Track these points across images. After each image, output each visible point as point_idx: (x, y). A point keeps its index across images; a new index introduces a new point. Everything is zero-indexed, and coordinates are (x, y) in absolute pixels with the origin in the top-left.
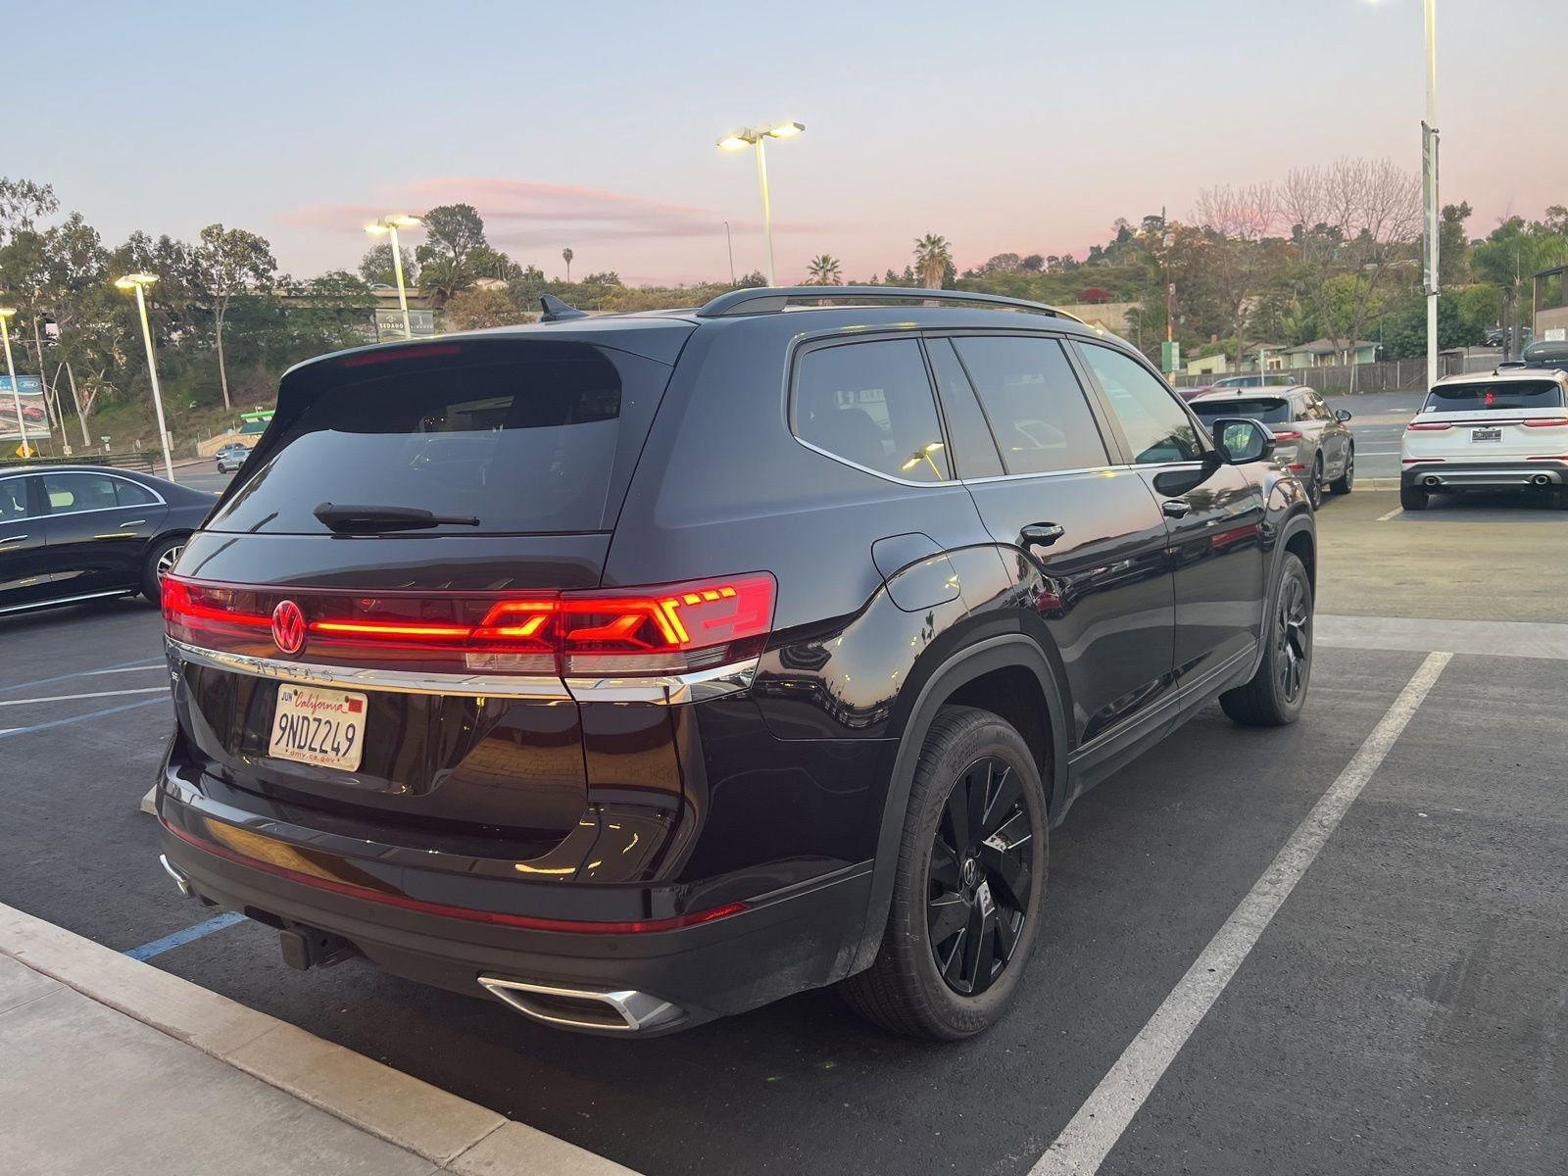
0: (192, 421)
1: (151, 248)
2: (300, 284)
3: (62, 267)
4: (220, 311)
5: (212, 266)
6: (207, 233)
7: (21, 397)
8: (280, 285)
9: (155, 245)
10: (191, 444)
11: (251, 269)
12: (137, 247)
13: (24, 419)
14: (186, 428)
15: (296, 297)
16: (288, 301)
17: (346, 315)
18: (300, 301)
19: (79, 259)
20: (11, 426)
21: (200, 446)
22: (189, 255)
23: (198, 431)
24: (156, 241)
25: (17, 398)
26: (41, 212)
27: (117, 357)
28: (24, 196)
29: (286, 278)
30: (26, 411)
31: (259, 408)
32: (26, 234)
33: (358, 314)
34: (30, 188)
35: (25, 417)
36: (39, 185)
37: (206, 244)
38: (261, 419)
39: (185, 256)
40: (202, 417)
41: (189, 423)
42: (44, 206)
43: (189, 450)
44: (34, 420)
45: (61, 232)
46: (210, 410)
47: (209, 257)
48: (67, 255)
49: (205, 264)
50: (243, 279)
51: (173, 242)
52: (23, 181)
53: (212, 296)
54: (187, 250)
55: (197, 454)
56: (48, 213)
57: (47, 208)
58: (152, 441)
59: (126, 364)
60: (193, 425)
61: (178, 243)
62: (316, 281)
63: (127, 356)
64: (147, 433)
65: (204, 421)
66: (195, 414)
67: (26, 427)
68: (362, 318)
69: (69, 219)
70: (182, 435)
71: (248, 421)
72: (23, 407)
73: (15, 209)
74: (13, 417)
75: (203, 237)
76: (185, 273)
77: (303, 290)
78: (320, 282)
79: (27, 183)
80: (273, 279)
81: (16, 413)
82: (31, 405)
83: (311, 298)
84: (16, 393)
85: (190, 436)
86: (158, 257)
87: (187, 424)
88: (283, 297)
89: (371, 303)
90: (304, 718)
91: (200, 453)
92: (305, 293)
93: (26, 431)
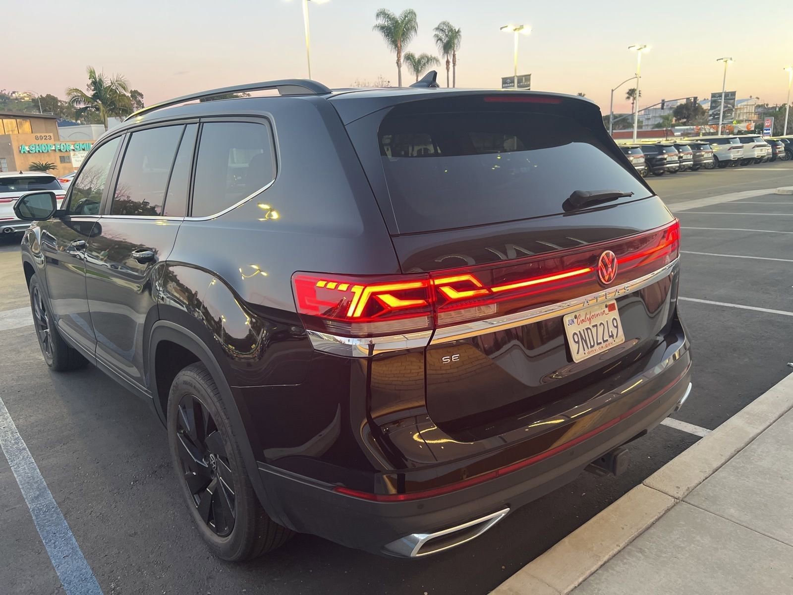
90: (587, 329)
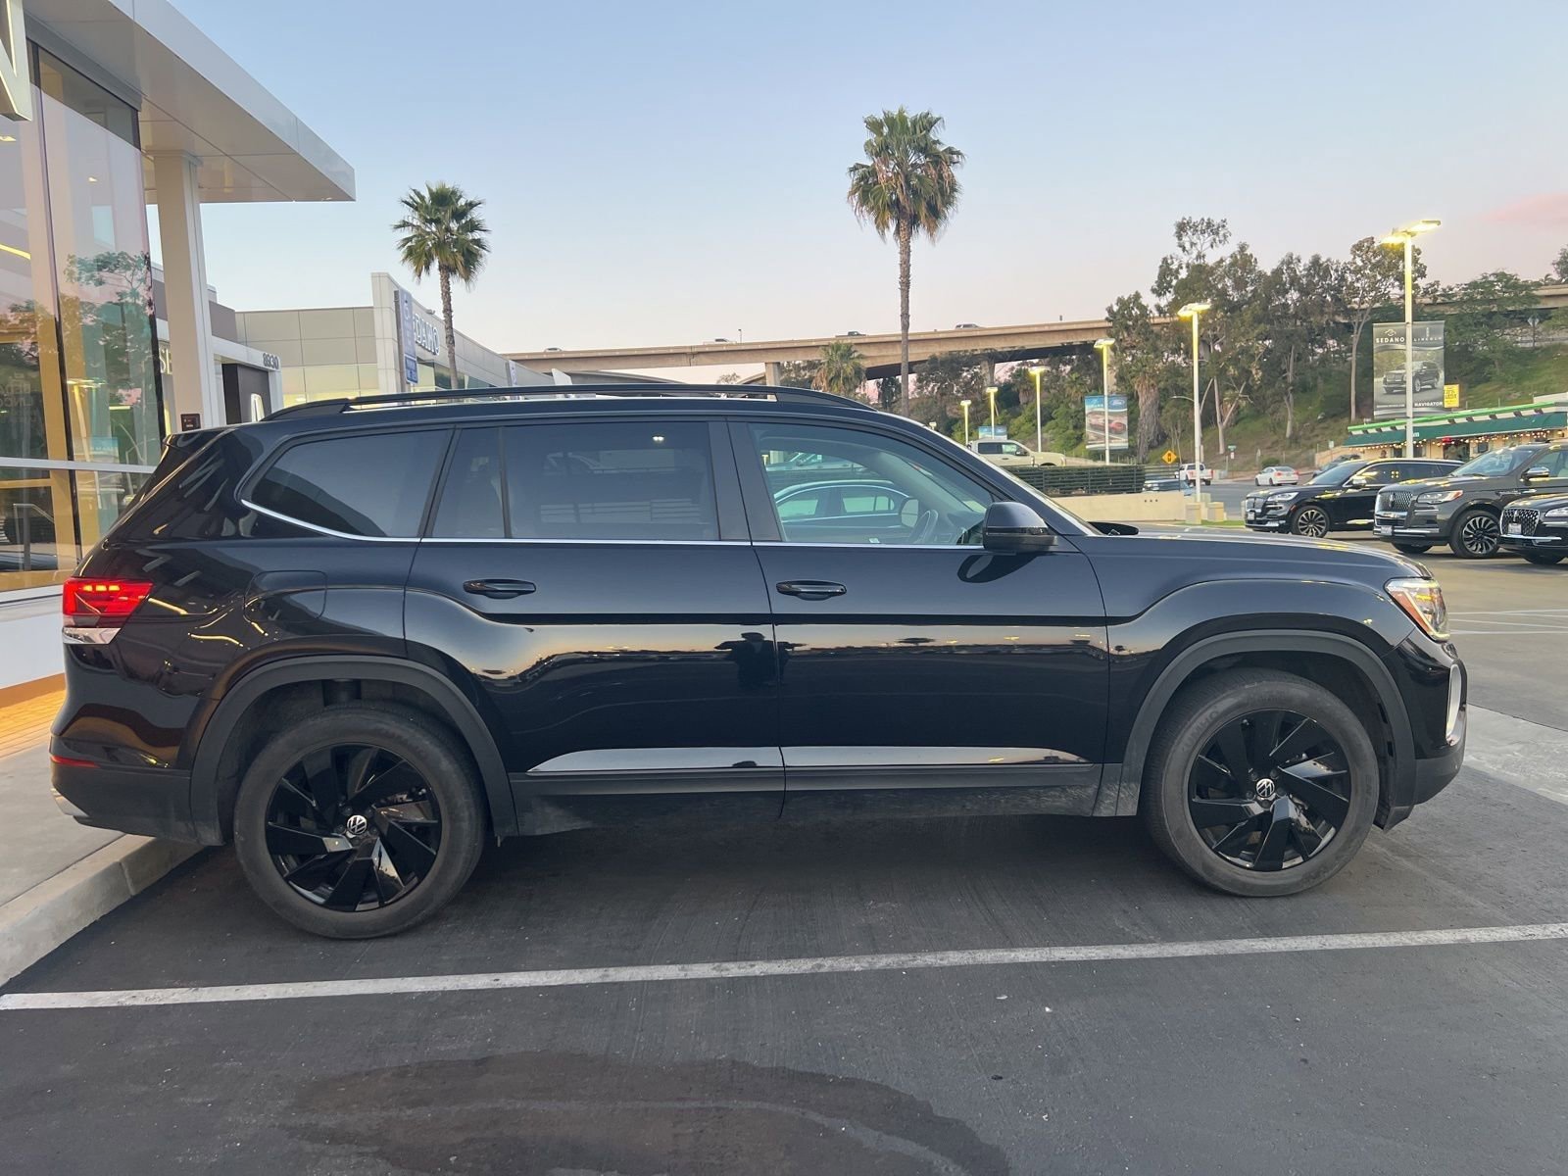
0: (1316, 432)
1: (1300, 269)
2: (1451, 289)
3: (1223, 293)
4: (1359, 324)
5: (1358, 280)
6: (1358, 247)
7: (1110, 414)
8: (1426, 292)
9: (1305, 265)
10: (1311, 454)
11: (1396, 280)
12: (1288, 268)
13: (1110, 431)
14: (1309, 439)
15: (1444, 304)
16: (1435, 309)
17: (1496, 320)
18: (1447, 308)
19: (1240, 284)
20: (1099, 438)
21: (1318, 456)
22: (1336, 271)
23: (1319, 442)
24: (1306, 261)
25: (1106, 414)
26: (1214, 245)
27: (1254, 372)
28: (1203, 232)
29: (1433, 285)
30: (1113, 425)
31: (1368, 420)
32: (1200, 265)
33: (1512, 316)
34: (1209, 224)
35: (1111, 430)
36: (1217, 221)
37: (1355, 258)
38: (1365, 431)
39: (1332, 272)
40: (1327, 428)
41: (1314, 434)
42: (1217, 239)
43: (1307, 459)
44: (1118, 433)
45: (1228, 261)
46: (1336, 421)
47: (1357, 271)
48: (1229, 282)
49: (1350, 278)
50: (1388, 290)
51: (1323, 260)
52: (1203, 219)
53: (1353, 309)
54: (1334, 267)
55: (1314, 464)
56: (1221, 245)
57: (1220, 242)
58: (1276, 450)
59: (1261, 380)
60: (1317, 436)
61: (1328, 260)
62: (1470, 285)
63: (1263, 372)
64: (1273, 443)
65: (1327, 432)
66: (1321, 425)
67: (1110, 439)
68: (1515, 321)
69: (1236, 249)
70: (1304, 445)
71: (1354, 433)
72: (1110, 422)
73: (1193, 244)
74: (1100, 430)
75: (1353, 252)
76: (1331, 287)
77: (1454, 295)
78: (1474, 285)
79: (1206, 220)
80: (1419, 287)
81: (1104, 427)
82: (1117, 420)
83: (1461, 302)
84: (1106, 410)
85: (1312, 447)
86: (1307, 276)
87: (1311, 435)
88: (1427, 305)
89: (1530, 303)
91: (1317, 463)
92: (1455, 299)
93: (1110, 442)
